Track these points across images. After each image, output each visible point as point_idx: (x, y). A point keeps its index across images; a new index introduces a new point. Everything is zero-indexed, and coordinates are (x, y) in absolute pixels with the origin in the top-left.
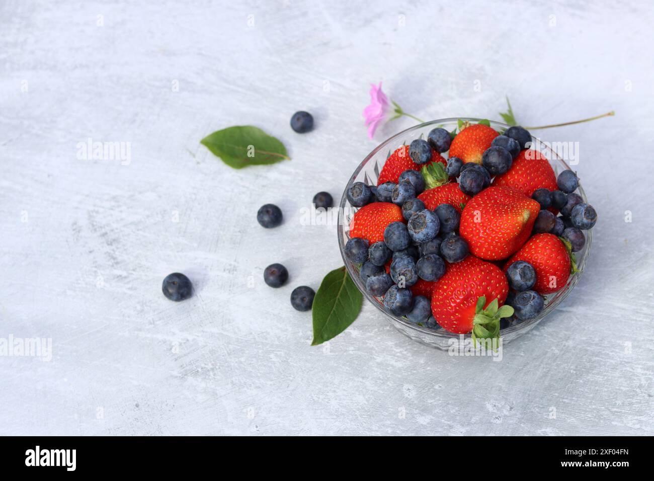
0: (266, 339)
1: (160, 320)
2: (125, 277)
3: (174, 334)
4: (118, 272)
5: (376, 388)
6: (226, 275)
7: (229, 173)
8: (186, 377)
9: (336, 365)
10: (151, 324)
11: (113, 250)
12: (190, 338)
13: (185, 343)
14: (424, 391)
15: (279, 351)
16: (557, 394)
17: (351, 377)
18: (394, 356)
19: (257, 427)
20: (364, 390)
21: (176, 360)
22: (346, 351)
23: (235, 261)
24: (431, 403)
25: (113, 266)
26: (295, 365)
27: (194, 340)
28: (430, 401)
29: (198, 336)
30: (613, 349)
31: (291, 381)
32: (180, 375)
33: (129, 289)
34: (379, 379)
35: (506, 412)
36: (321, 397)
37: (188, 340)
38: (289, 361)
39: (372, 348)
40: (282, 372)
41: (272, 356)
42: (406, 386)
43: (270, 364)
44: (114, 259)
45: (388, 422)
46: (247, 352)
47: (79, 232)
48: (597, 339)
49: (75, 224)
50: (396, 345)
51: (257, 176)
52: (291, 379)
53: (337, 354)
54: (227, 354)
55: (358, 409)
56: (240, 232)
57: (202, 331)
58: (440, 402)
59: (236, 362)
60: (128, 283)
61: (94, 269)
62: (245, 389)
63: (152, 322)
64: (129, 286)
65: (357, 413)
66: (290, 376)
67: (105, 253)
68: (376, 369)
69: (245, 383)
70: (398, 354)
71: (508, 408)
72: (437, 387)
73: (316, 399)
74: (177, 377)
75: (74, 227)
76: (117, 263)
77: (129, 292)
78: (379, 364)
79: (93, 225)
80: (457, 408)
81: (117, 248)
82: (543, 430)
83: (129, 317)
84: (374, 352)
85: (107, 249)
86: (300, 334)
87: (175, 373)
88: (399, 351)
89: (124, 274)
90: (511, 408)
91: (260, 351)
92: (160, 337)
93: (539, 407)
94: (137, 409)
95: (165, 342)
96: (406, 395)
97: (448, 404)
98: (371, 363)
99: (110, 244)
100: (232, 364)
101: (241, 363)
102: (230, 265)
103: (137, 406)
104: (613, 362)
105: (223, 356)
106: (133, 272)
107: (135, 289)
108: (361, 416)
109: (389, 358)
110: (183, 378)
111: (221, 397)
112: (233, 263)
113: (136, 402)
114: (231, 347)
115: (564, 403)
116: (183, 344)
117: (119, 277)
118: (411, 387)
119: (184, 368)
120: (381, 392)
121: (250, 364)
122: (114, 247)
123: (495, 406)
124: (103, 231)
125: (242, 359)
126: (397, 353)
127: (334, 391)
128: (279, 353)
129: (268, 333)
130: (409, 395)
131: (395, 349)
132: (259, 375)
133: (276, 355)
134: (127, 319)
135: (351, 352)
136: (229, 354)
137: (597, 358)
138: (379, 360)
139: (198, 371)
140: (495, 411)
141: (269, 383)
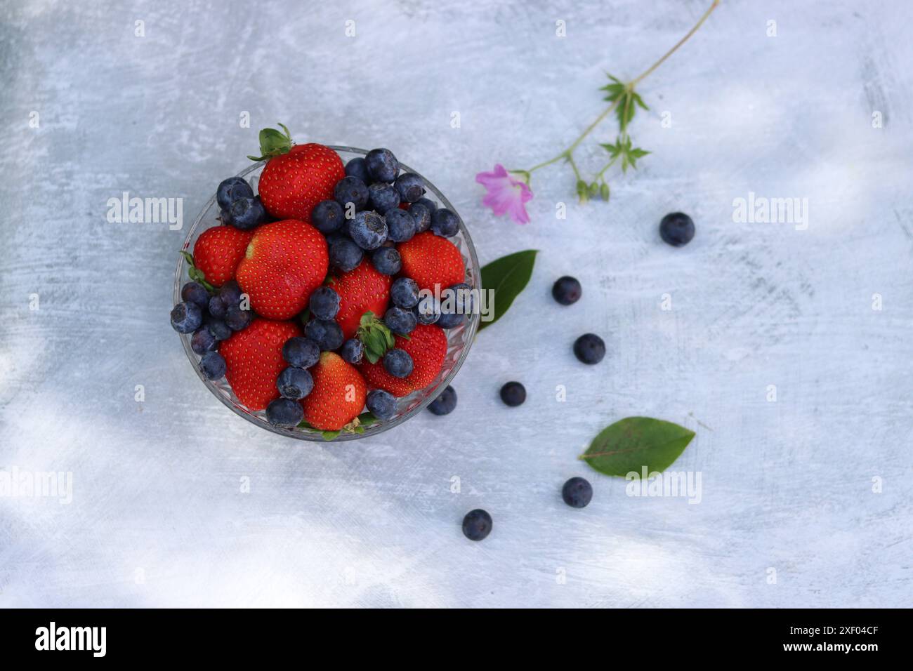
1: (670, 202)
2: (727, 243)
3: (648, 189)
4: (738, 248)
6: (612, 274)
10: (678, 195)
11: (754, 273)
12: (628, 188)
13: (632, 180)
23: (605, 294)
25: (747, 253)
27: (623, 186)
29: (619, 192)
30: (139, 265)
33: (717, 231)
36: (459, 150)
37: (630, 184)
44: (748, 263)
47: (802, 286)
48: (159, 275)
49: (811, 294)
56: (612, 333)
60: (722, 237)
61: (767, 244)
64: (719, 234)
65: (414, 139)
67: (761, 267)
73: (466, 146)
75: (810, 289)
76: (743, 258)
79: (789, 298)
81: (749, 277)
82: (204, 159)
85: (762, 273)
89: (731, 247)
91: (543, 188)
99: (760, 280)
102: (609, 287)
104: (138, 249)
107: (711, 231)
108: (410, 138)
112: (606, 290)
117: (734, 241)
122: (755, 278)
124: (774, 295)
127: (447, 158)
129: (541, 211)
137: (156, 251)
141: (522, 154)
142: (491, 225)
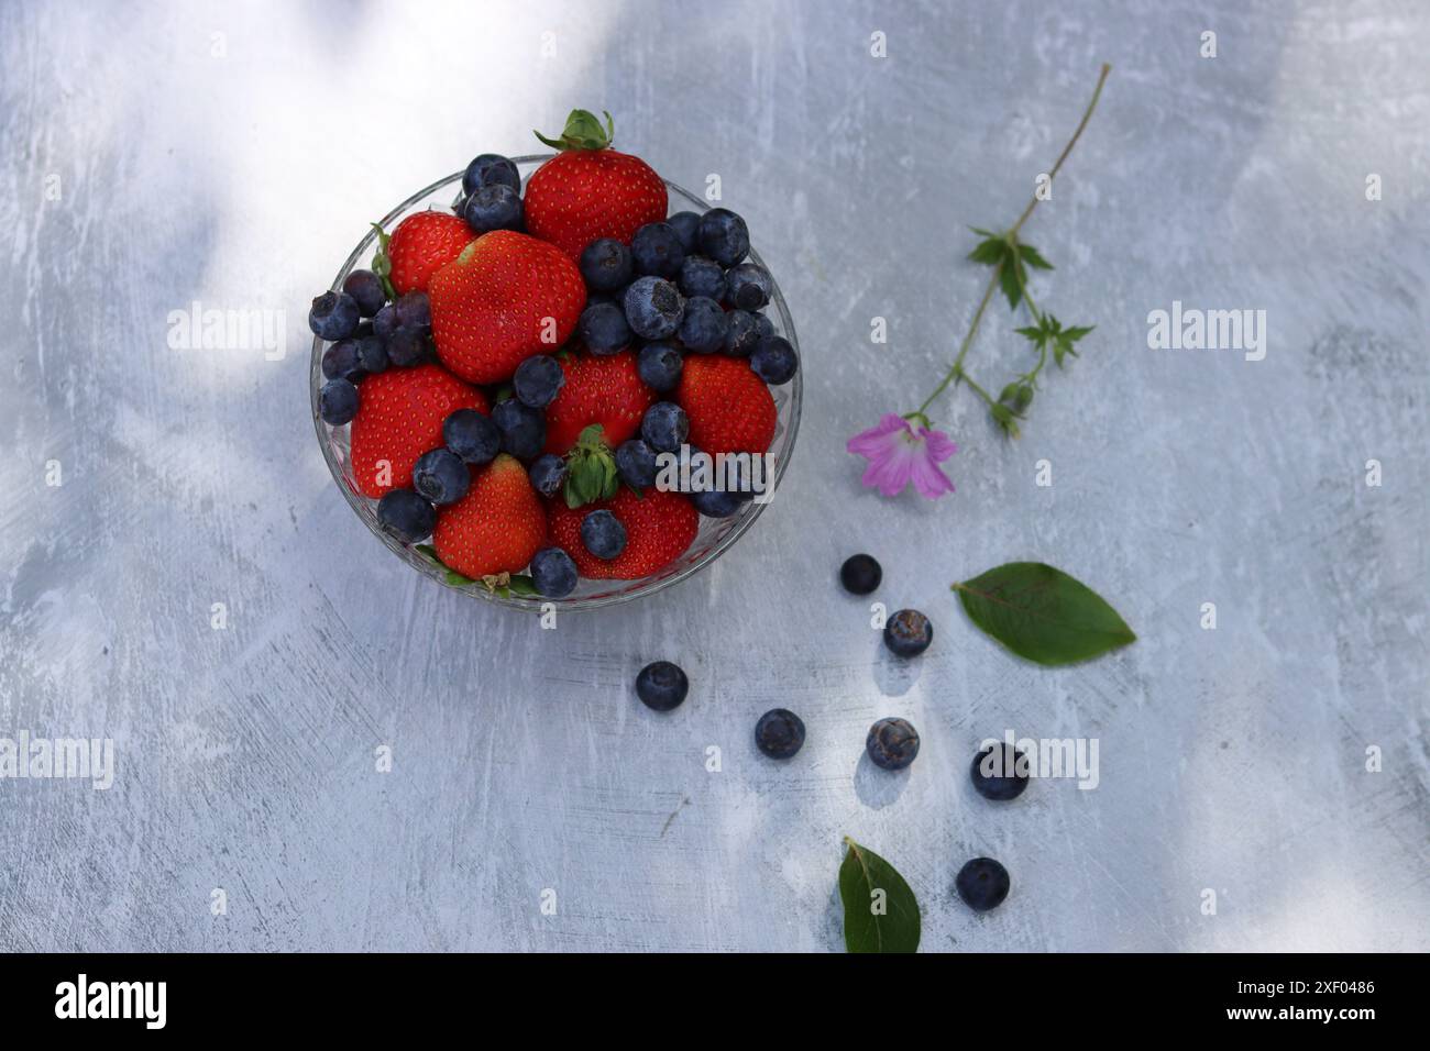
8: (1141, 678)
12: (1062, 695)
13: (1076, 702)
15: (1036, 529)
19: (1191, 525)
21: (1114, 706)
27: (1065, 688)
31: (1085, 491)
32: (1141, 690)
33: (1003, 841)
35: (1026, 123)
36: (1098, 432)
37: (1069, 698)
38: (1049, 507)
40: (1075, 512)
41: (1049, 538)
43: (1067, 537)
45: (1107, 310)
52: (1081, 494)
55: (1100, 365)
62: (1128, 565)
64: (997, 843)
65: (1107, 364)
66: (1078, 495)
69: (1118, 570)
73: (1105, 441)
74: (1147, 694)
77: (1010, 838)
83: (1060, 822)
84: (983, 367)
86: (991, 501)
87: (1140, 699)
94: (1231, 745)
103: (1225, 746)
106: (966, 846)
107: (1000, 829)
110: (1145, 682)
111: (1157, 604)
113: (1219, 749)
116: (1080, 704)
119: (1125, 687)
127: (1081, 413)
128: (1040, 528)
132: (1092, 551)
133: (1046, 531)
134: (1065, 823)
139: (1123, 660)
141: (1102, 527)
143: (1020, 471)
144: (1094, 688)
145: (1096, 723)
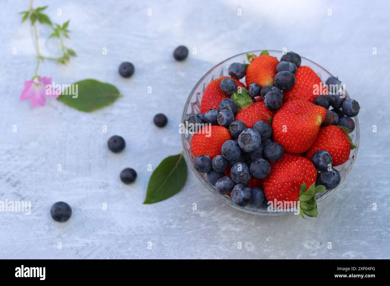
0: (142, 231)
1: (64, 233)
2: (32, 208)
3: (77, 241)
5: (227, 250)
7: (85, 117)
9: (195, 239)
10: (59, 237)
12: (89, 242)
13: (86, 246)
14: (260, 244)
15: (153, 238)
16: (349, 227)
17: (208, 246)
18: (233, 223)
20: (219, 253)
22: (199, 228)
24: (267, 252)
26: (167, 245)
27: (92, 243)
28: (265, 251)
29: (94, 239)
33: (37, 215)
34: (227, 242)
35: (318, 247)
37: (88, 244)
38: (162, 243)
39: (217, 222)
40: (160, 252)
42: (247, 244)
44: (20, 196)
46: (131, 243)
50: (232, 216)
51: (105, 115)
53: (194, 231)
54: (118, 248)
57: (97, 235)
58: (272, 250)
59: (126, 252)
63: (59, 236)
64: (36, 213)
66: (166, 254)
67: (13, 193)
68: (223, 236)
70: (236, 222)
71: (319, 243)
72: (267, 240)
76: (23, 199)
77: (38, 218)
78: (225, 232)
80: (285, 251)
81: (20, 188)
82: (346, 254)
83: (42, 236)
84: (219, 224)
88: (235, 219)
90: (321, 243)
91: (141, 241)
92: (67, 246)
93: (339, 239)
95: (72, 249)
96: (248, 250)
97: (278, 250)
98: (219, 233)
100: (124, 254)
101: (129, 252)
105: (116, 250)
106: (36, 203)
109: (230, 226)
114: (119, 242)
115: (355, 232)
116: (85, 248)
118: (250, 243)
120: (231, 251)
121: (136, 251)
122: (18, 188)
123: (309, 244)
125: (130, 249)
126: (234, 221)
128: (154, 239)
130: (250, 249)
131: (232, 219)
134: (41, 238)
135: (203, 228)
136: (120, 247)
138: (224, 229)
140: (311, 248)
142: (172, 218)
143: (177, 234)
144: (91, 253)
145: (78, 253)
